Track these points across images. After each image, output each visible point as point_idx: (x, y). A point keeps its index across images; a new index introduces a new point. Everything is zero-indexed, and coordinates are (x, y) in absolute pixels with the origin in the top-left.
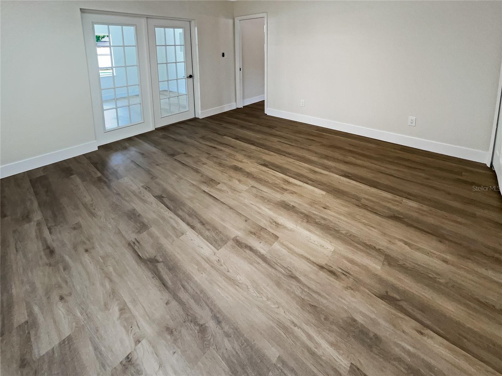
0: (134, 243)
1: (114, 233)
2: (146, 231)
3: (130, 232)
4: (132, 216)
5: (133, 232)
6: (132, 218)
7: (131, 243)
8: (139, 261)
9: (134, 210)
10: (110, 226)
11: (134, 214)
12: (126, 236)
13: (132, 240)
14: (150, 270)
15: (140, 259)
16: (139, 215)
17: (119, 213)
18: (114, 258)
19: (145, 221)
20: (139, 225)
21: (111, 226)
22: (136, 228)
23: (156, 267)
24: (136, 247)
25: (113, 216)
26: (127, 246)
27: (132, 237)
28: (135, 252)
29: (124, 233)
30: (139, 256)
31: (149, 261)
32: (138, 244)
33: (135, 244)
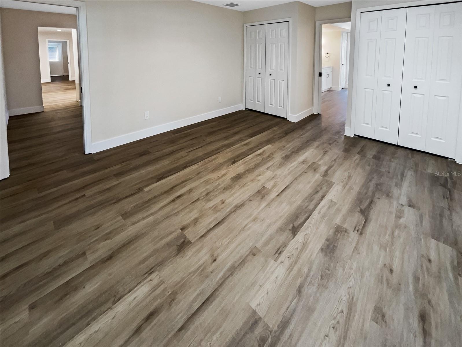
0: (358, 231)
1: (359, 254)
2: (342, 226)
3: (350, 240)
4: (331, 246)
5: (348, 237)
6: (334, 246)
7: (359, 233)
8: (368, 220)
9: (322, 249)
10: (355, 265)
11: (328, 246)
12: (356, 240)
13: (357, 234)
14: (369, 212)
15: (367, 221)
16: (327, 240)
17: (332, 267)
18: (379, 239)
19: (331, 231)
20: (339, 235)
21: (354, 263)
22: (343, 236)
23: (365, 209)
24: (361, 227)
25: (341, 270)
26: (363, 234)
27: (353, 235)
28: (364, 226)
29: (354, 245)
30: (365, 222)
31: (364, 214)
32: (357, 228)
33: (358, 229)
